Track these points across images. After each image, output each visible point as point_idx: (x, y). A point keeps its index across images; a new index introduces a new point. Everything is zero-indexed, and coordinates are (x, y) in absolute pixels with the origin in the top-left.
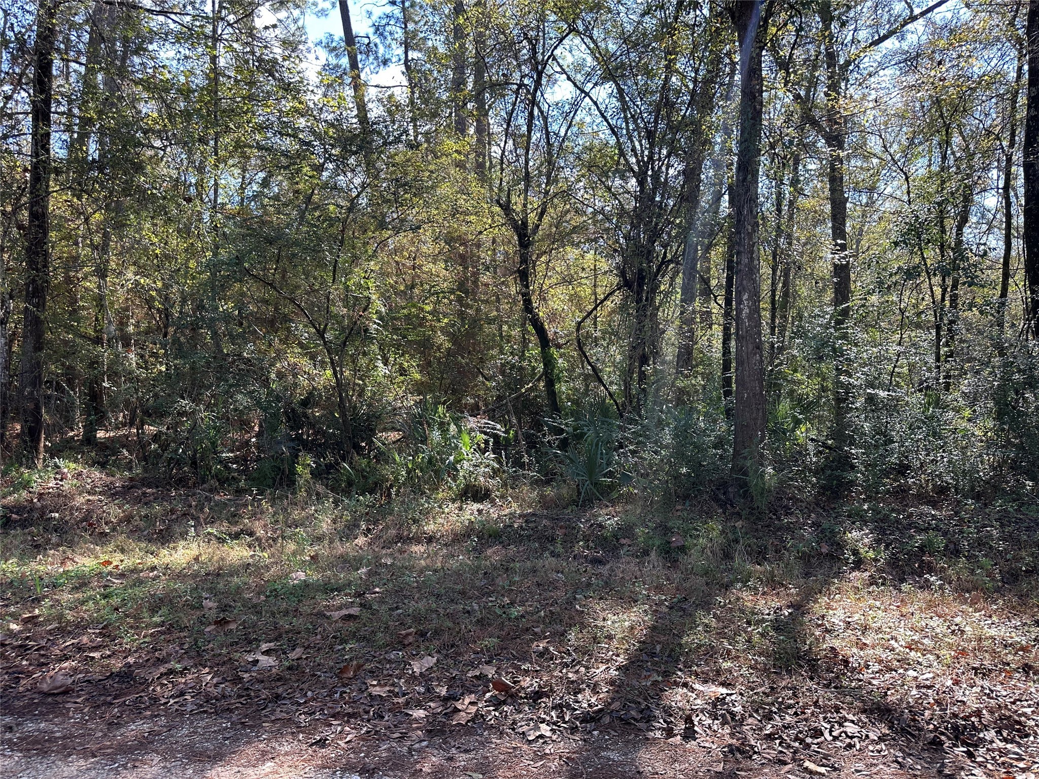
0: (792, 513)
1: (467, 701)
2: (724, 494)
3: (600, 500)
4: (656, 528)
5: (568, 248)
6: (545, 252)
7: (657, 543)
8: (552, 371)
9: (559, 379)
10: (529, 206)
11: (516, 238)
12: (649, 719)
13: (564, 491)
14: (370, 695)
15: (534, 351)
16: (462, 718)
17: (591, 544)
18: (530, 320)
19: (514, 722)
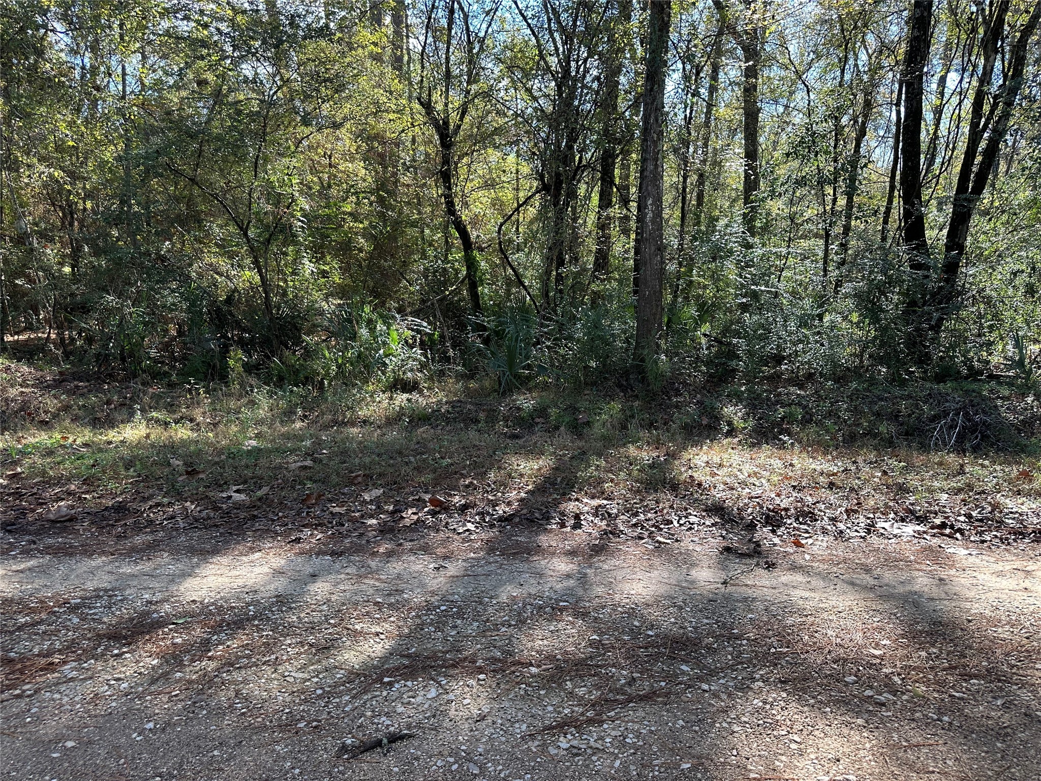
0: (681, 394)
1: (410, 512)
2: (626, 380)
3: (519, 389)
4: (566, 409)
5: (490, 151)
6: (467, 154)
7: (567, 420)
8: (475, 272)
9: (481, 281)
10: (450, 106)
11: (436, 137)
12: (548, 518)
13: (487, 383)
14: (331, 513)
15: (458, 255)
16: (407, 522)
17: (510, 423)
18: (453, 222)
19: (447, 523)
